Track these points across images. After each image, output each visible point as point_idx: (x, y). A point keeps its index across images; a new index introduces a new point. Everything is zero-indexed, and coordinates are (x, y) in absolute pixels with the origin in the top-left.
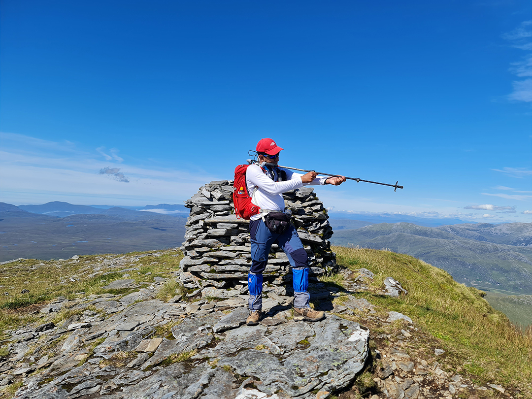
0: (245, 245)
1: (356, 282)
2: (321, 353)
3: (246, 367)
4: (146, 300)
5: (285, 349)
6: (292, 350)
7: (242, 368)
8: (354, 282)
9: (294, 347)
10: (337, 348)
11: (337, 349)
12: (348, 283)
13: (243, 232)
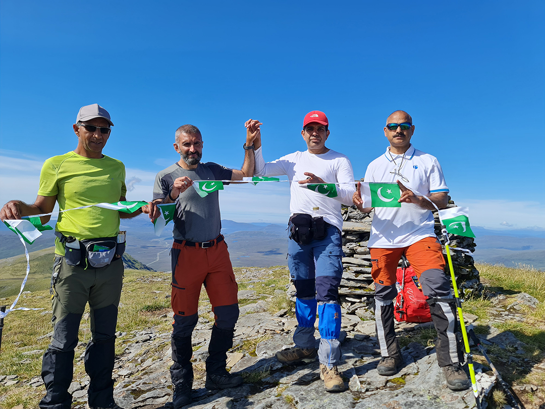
0: (353, 257)
1: (509, 310)
2: (411, 399)
3: (310, 401)
4: (258, 312)
5: (368, 387)
6: (377, 389)
7: (305, 402)
8: (506, 310)
9: (381, 385)
10: (438, 395)
11: (436, 397)
12: (496, 311)
13: (352, 241)
